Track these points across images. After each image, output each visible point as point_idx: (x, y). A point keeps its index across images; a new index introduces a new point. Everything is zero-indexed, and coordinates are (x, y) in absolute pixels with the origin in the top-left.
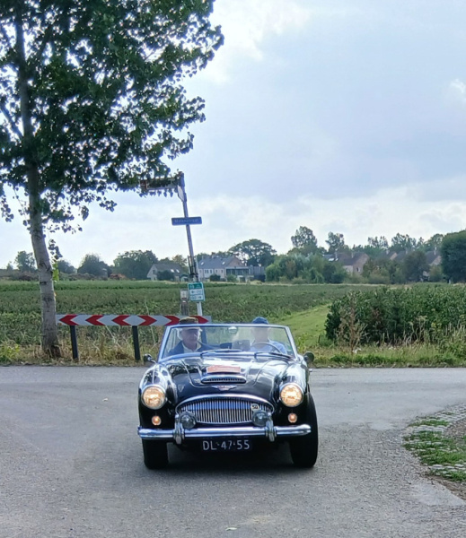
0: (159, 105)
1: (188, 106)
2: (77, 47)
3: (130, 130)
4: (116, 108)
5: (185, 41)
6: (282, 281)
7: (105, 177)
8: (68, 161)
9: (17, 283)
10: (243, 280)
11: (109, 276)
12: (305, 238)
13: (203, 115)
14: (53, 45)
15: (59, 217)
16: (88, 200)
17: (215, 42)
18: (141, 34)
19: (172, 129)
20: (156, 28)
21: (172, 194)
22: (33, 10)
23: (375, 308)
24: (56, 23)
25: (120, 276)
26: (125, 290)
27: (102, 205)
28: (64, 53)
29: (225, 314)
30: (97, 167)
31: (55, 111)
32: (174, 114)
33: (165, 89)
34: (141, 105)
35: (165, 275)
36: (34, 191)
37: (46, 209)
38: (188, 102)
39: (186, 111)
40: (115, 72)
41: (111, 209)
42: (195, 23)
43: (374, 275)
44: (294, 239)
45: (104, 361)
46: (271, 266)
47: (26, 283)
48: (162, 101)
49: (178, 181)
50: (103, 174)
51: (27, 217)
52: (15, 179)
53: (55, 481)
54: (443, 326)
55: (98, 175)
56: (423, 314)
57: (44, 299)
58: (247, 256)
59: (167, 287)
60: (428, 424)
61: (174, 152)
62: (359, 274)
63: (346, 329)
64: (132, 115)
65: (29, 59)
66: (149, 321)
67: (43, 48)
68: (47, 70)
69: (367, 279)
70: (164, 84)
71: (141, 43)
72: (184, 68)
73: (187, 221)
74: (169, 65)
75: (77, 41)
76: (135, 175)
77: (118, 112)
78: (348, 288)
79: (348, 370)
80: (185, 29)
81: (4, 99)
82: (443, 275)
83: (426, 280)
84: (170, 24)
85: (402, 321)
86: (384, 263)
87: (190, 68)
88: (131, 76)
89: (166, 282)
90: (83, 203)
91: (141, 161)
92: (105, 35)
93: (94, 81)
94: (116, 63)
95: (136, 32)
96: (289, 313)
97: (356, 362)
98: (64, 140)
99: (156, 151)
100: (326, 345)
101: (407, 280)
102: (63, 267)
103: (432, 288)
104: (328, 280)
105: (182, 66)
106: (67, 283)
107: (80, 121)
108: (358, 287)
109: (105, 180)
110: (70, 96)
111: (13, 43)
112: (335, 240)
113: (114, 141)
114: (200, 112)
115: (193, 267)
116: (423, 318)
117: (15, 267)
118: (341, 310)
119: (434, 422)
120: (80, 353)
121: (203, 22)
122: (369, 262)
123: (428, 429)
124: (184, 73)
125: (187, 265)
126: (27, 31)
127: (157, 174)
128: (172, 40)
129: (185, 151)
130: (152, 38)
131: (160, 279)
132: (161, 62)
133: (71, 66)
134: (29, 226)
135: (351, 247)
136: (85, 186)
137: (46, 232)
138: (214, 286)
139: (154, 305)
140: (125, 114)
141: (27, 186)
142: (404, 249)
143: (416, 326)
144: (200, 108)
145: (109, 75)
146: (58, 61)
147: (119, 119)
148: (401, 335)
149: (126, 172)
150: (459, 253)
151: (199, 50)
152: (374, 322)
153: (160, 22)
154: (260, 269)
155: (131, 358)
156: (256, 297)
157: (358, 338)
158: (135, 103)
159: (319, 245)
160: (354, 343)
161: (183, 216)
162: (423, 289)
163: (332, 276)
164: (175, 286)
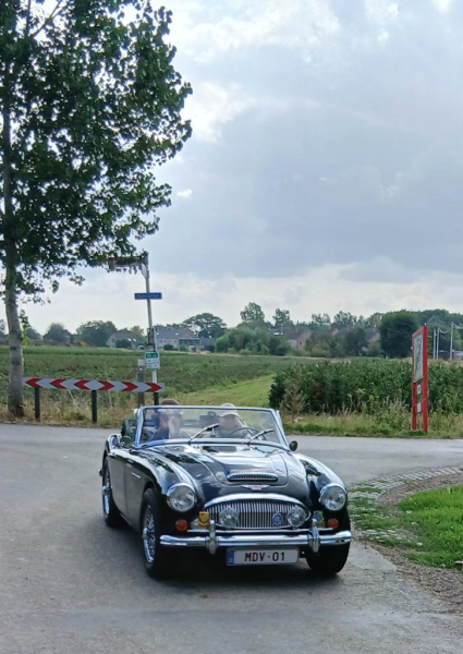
0: (129, 190)
1: (156, 192)
2: (58, 135)
3: (102, 212)
4: (90, 192)
5: (157, 132)
6: (231, 352)
7: (76, 254)
8: (43, 238)
10: (194, 350)
11: (72, 342)
12: (253, 313)
13: (169, 201)
14: (36, 133)
15: (30, 289)
16: (59, 275)
17: (184, 134)
18: (116, 125)
19: (140, 212)
20: (130, 121)
21: (136, 272)
22: (20, 100)
23: (316, 380)
24: (40, 113)
25: (82, 343)
26: (85, 356)
27: (72, 280)
28: (45, 139)
29: (177, 382)
30: (69, 244)
31: (34, 192)
32: (142, 198)
33: (135, 176)
34: (113, 190)
35: (123, 344)
36: (10, 265)
37: (20, 283)
38: (157, 189)
39: (154, 196)
40: (92, 159)
41: (79, 283)
42: (166, 117)
43: (316, 350)
44: (243, 314)
45: (64, 422)
46: (221, 338)
48: (133, 186)
49: (143, 259)
50: (74, 251)
51: (3, 288)
53: (14, 533)
54: (380, 399)
55: (70, 252)
56: (362, 387)
57: (13, 363)
58: (199, 329)
59: (124, 354)
60: (363, 491)
61: (141, 233)
62: (301, 348)
63: (290, 399)
64: (104, 199)
65: (14, 145)
66: (108, 386)
67: (27, 135)
68: (29, 155)
69: (309, 353)
70: (136, 170)
71: (116, 134)
73: (149, 296)
74: (140, 153)
75: (58, 130)
76: (104, 253)
77: (91, 196)
78: (291, 360)
80: (157, 121)
82: (381, 351)
83: (364, 355)
84: (144, 117)
85: (341, 392)
86: (325, 338)
87: (160, 157)
88: (105, 163)
89: (123, 350)
90: (54, 277)
91: (110, 240)
92: (85, 125)
93: (71, 166)
94: (93, 151)
95: (113, 123)
96: (235, 382)
97: (296, 429)
98: (41, 219)
99: (124, 232)
101: (346, 354)
102: (32, 334)
103: (371, 362)
104: (273, 352)
105: (153, 156)
106: (34, 348)
107: (57, 202)
108: (301, 361)
109: (76, 257)
110: (49, 181)
112: (282, 316)
113: (86, 221)
114: (166, 198)
115: (150, 336)
116: (360, 390)
118: (287, 381)
119: (369, 489)
120: (42, 413)
121: (174, 116)
122: (312, 337)
123: (362, 495)
124: (154, 162)
125: (145, 333)
126: (14, 119)
127: (123, 252)
128: (144, 131)
129: (150, 232)
130: (127, 130)
131: (118, 347)
132: (134, 151)
133: (53, 153)
134: (4, 296)
135: (295, 323)
136: (58, 261)
137: (18, 302)
138: (168, 355)
139: (112, 370)
140: (98, 198)
141: (4, 260)
142: (345, 326)
143: (353, 398)
144: (166, 194)
145: (86, 161)
146: (41, 148)
147: (93, 202)
148: (339, 406)
149: (95, 250)
150: (398, 331)
151: (169, 141)
152: (314, 393)
153: (135, 115)
154: (210, 340)
155: (88, 420)
156: (206, 366)
157: (300, 406)
158: (108, 188)
159: (266, 320)
160: (295, 412)
161: (145, 291)
162: (361, 363)
163: (276, 348)
164: (132, 354)
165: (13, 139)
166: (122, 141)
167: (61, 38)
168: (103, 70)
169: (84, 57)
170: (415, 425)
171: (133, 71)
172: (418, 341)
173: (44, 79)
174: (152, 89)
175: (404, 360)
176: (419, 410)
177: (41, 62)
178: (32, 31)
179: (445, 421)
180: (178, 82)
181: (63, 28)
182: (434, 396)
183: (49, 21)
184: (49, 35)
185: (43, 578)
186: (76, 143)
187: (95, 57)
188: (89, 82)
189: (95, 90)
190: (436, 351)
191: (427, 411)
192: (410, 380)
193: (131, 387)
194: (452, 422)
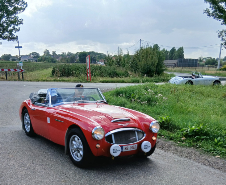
0: (12, 20)
1: (19, 21)
3: (5, 26)
4: (2, 21)
5: (19, 6)
6: (42, 62)
10: (32, 61)
12: (47, 52)
17: (26, 6)
18: (8, 4)
19: (15, 26)
20: (12, 2)
21: (15, 41)
23: (63, 69)
25: (3, 60)
26: (4, 63)
29: (28, 69)
32: (16, 22)
33: (14, 17)
34: (8, 20)
35: (14, 60)
38: (19, 20)
39: (19, 22)
40: (2, 12)
42: (21, 2)
43: (63, 61)
44: (44, 52)
46: (39, 58)
49: (17, 38)
54: (79, 73)
56: (74, 70)
58: (33, 56)
59: (14, 62)
61: (16, 31)
62: (59, 61)
63: (56, 73)
64: (6, 23)
66: (9, 70)
69: (61, 62)
70: (14, 15)
71: (8, 6)
72: (18, 12)
73: (19, 47)
74: (15, 11)
78: (57, 64)
79: (57, 83)
80: (19, 3)
82: (79, 62)
83: (75, 62)
84: (15, 2)
85: (69, 72)
86: (65, 58)
87: (20, 12)
88: (6, 13)
89: (14, 61)
96: (43, 69)
97: (59, 81)
99: (11, 31)
100: (52, 77)
101: (71, 62)
103: (77, 64)
104: (52, 62)
105: (18, 11)
108: (60, 64)
112: (54, 53)
114: (22, 22)
116: (74, 71)
118: (55, 69)
121: (23, 1)
122: (62, 58)
125: (19, 57)
127: (11, 36)
128: (15, 5)
129: (18, 31)
130: (11, 5)
131: (12, 60)
132: (13, 10)
135: (57, 54)
138: (25, 62)
139: (11, 67)
140: (4, 22)
142: (70, 55)
143: (73, 73)
144: (22, 21)
147: (3, 23)
148: (69, 75)
149: (4, 36)
150: (83, 56)
151: (22, 8)
152: (63, 72)
154: (36, 59)
155: (5, 79)
156: (35, 65)
158: (7, 20)
159: (50, 54)
160: (58, 76)
161: (18, 46)
162: (74, 65)
164: (16, 62)
166: (10, 8)
170: (88, 79)
172: (87, 59)
175: (85, 64)
179: (95, 78)
182: (92, 72)
190: (92, 62)
191: (90, 76)
192: (86, 69)
193: (16, 70)
194: (97, 79)
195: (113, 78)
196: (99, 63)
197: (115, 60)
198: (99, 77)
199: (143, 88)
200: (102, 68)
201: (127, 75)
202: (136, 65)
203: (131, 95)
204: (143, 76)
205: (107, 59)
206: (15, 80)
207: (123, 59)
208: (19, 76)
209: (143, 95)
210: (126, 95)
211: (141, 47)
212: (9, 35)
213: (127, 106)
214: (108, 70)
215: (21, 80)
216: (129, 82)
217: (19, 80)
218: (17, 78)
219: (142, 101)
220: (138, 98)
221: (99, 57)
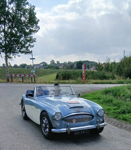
0: (28, 39)
1: (33, 39)
3: (23, 43)
4: (21, 40)
5: (33, 28)
6: (49, 69)
7: (19, 51)
8: (12, 48)
9: (2, 69)
10: (42, 69)
12: (53, 62)
15: (10, 58)
16: (16, 55)
17: (38, 29)
18: (25, 27)
19: (30, 43)
20: (28, 26)
21: (30, 54)
22: (7, 23)
23: (65, 74)
25: (20, 68)
26: (21, 70)
27: (18, 56)
28: (12, 30)
29: (38, 75)
30: (17, 50)
31: (10, 40)
32: (31, 41)
35: (28, 68)
36: (6, 53)
37: (8, 57)
39: (33, 40)
42: (35, 26)
43: (64, 68)
44: (51, 62)
45: (17, 82)
46: (47, 66)
47: (4, 69)
49: (31, 52)
51: (5, 58)
52: (3, 51)
54: (77, 77)
55: (17, 51)
56: (73, 75)
57: (7, 72)
58: (42, 65)
59: (28, 70)
62: (62, 68)
63: (60, 77)
64: (24, 41)
66: (25, 76)
67: (9, 29)
68: (10, 33)
70: (29, 36)
73: (33, 59)
74: (30, 33)
75: (14, 28)
78: (60, 70)
80: (33, 26)
81: (2, 38)
82: (77, 68)
83: (74, 69)
85: (69, 76)
86: (66, 66)
88: (24, 34)
89: (28, 69)
90: (15, 56)
92: (19, 27)
93: (17, 35)
94: (21, 32)
96: (50, 74)
97: (61, 83)
98: (12, 45)
99: (27, 47)
100: (56, 80)
101: (70, 69)
102: (11, 66)
103: (75, 70)
104: (56, 69)
105: (33, 33)
106: (11, 69)
107: (14, 42)
108: (62, 71)
110: (13, 38)
111: (3, 28)
112: (58, 62)
113: (20, 45)
114: (35, 41)
115: (33, 66)
116: (73, 76)
117: (2, 66)
118: (59, 74)
120: (13, 81)
122: (64, 66)
125: (32, 66)
127: (27, 50)
128: (31, 28)
129: (32, 47)
130: (27, 28)
133: (13, 33)
135: (61, 63)
136: (15, 53)
137: (8, 60)
138: (37, 70)
139: (26, 73)
140: (22, 41)
141: (5, 52)
142: (70, 64)
144: (35, 40)
145: (20, 34)
146: (11, 31)
147: (21, 41)
148: (69, 78)
149: (22, 50)
150: (79, 64)
151: (35, 30)
152: (64, 76)
153: (29, 25)
154: (45, 67)
155: (22, 82)
156: (44, 72)
157: (62, 79)
158: (24, 39)
159: (55, 63)
160: (61, 80)
161: (32, 58)
162: (73, 71)
163: (57, 68)
164: (30, 70)
165: (6, 30)
166: (27, 30)
167: (14, 11)
168: (23, 17)
169: (19, 15)
170: (83, 81)
171: (28, 17)
172: (83, 66)
173: (11, 19)
174: (32, 20)
175: (81, 70)
176: (84, 79)
177: (11, 16)
178: (9, 10)
179: (89, 81)
180: (37, 19)
181: (15, 9)
182: (86, 76)
183: (12, 8)
184: (12, 11)
185: (13, 112)
186: (18, 31)
187: (21, 15)
188: (20, 19)
189: (21, 21)
190: (87, 68)
191: (85, 79)
192: (82, 74)
193: (30, 76)
194: (90, 81)
195: (102, 80)
196: (92, 69)
197: (104, 66)
198: (92, 80)
199: (127, 88)
200: (94, 73)
201: (114, 78)
202: (121, 70)
203: (117, 93)
204: (127, 78)
205: (98, 66)
206: (29, 83)
207: (110, 66)
208: (32, 80)
209: (127, 93)
210: (113, 94)
211: (125, 56)
212: (25, 50)
213: (114, 102)
214: (98, 74)
215: (34, 83)
216: (115, 83)
217: (32, 82)
218: (31, 81)
219: (126, 98)
220: (123, 96)
221: (92, 65)
